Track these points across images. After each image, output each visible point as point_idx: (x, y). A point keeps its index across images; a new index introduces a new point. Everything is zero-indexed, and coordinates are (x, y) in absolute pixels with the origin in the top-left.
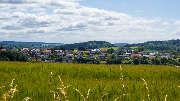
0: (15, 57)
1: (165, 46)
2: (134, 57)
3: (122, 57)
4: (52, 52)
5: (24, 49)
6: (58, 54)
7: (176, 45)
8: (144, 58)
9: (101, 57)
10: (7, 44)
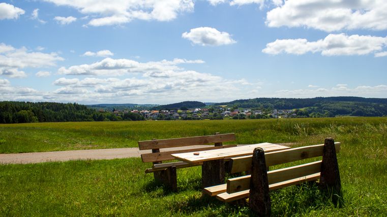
0: (136, 118)
1: (251, 104)
2: (233, 115)
3: (223, 115)
4: (160, 113)
5: (134, 111)
6: (165, 114)
7: (260, 103)
8: (242, 115)
9: (204, 115)
10: (106, 107)
